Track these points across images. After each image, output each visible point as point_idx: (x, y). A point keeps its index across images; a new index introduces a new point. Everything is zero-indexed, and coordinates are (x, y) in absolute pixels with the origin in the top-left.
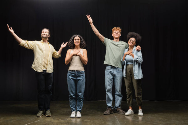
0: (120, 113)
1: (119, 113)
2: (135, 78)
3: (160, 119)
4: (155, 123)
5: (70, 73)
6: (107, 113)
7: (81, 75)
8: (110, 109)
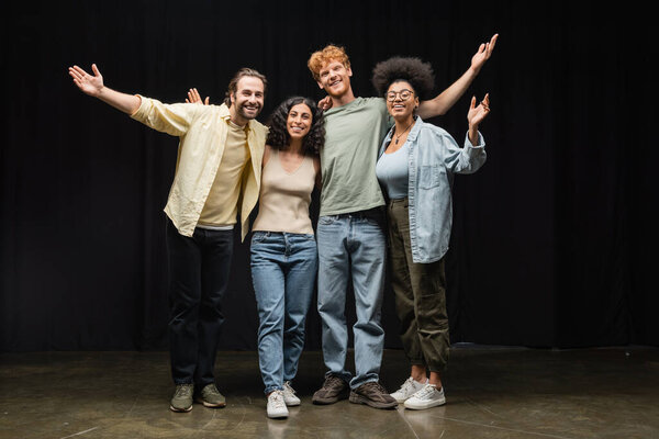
0: (374, 404)
1: (370, 403)
2: (414, 257)
3: (579, 419)
4: (560, 434)
5: (264, 241)
6: (328, 395)
7: (303, 245)
8: (336, 383)
